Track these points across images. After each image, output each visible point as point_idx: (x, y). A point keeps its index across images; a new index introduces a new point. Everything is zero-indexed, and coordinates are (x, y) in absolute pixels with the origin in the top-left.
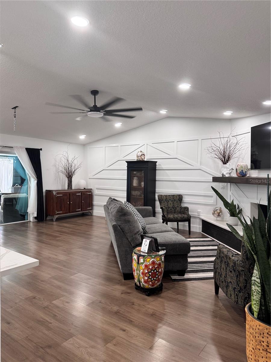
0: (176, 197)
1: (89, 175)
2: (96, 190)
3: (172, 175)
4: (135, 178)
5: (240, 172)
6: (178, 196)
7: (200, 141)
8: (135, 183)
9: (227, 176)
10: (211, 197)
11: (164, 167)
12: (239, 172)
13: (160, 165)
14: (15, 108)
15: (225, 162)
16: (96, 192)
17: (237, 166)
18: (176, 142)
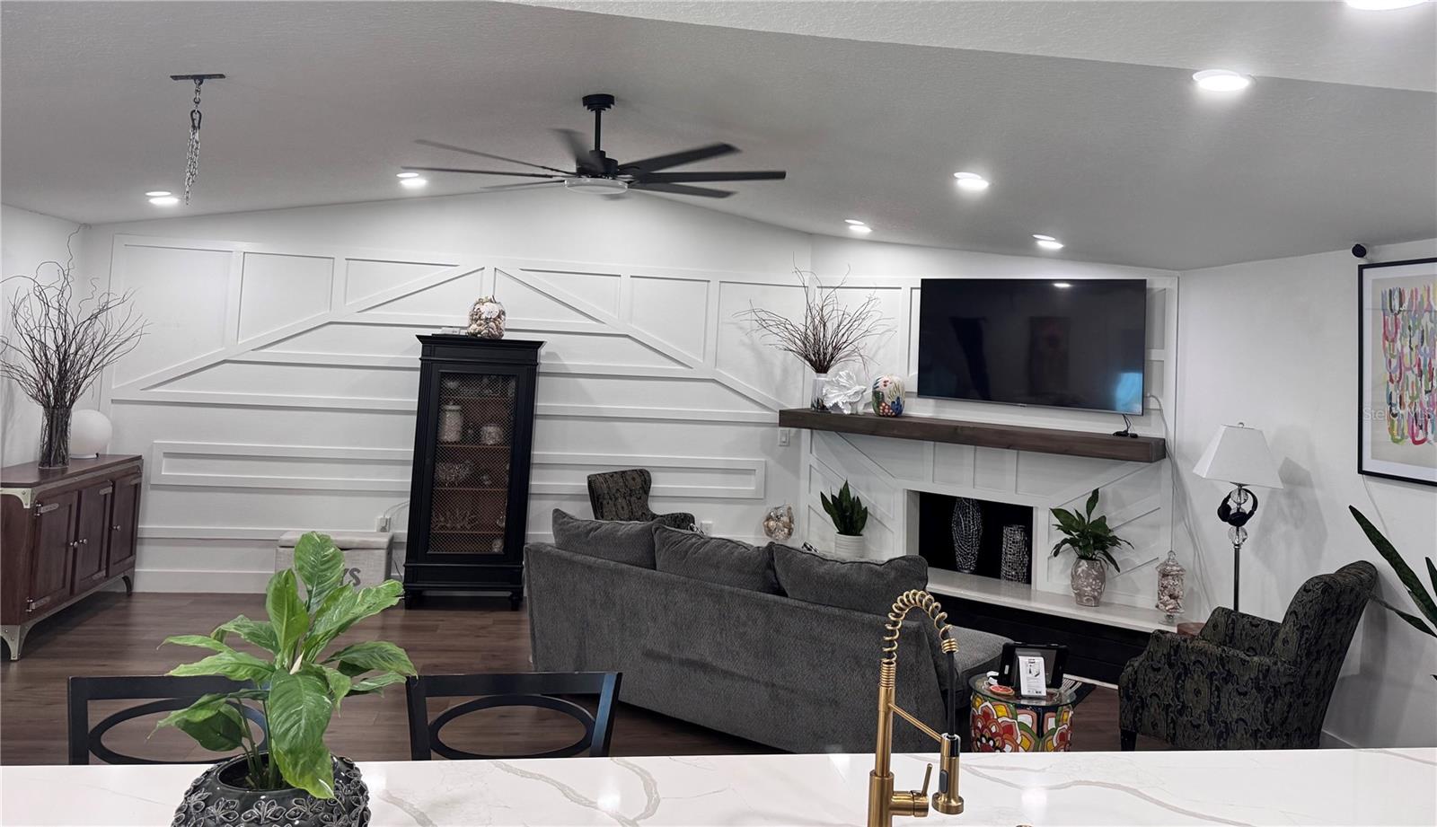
0: (634, 479)
1: (113, 387)
2: (165, 461)
3: (605, 399)
4: (450, 407)
5: (893, 402)
6: (636, 476)
7: (714, 285)
8: (451, 428)
9: (846, 412)
10: (750, 474)
11: (572, 363)
12: (890, 404)
13: (552, 355)
14: (200, 79)
15: (821, 366)
16: (163, 473)
17: (881, 384)
18: (626, 277)
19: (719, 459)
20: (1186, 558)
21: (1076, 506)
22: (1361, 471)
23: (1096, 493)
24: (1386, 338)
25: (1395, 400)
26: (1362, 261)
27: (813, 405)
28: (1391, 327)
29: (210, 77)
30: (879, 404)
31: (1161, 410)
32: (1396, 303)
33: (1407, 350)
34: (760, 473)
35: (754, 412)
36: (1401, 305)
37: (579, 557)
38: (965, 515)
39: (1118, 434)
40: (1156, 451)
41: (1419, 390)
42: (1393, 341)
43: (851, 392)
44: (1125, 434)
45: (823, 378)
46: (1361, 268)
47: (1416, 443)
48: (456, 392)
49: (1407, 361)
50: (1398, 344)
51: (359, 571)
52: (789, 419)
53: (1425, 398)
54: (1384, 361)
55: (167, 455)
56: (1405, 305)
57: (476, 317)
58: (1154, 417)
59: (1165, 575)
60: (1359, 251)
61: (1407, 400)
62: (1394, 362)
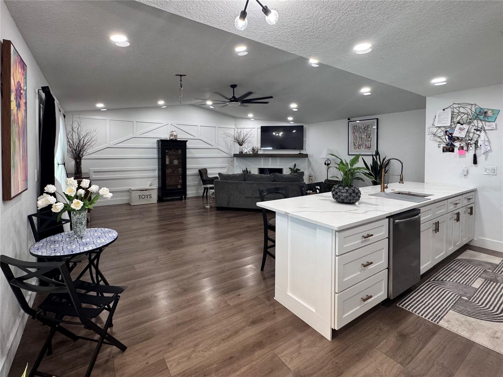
2: (93, 174)
4: (167, 156)
7: (217, 128)
8: (167, 161)
9: (247, 153)
10: (225, 168)
11: (191, 146)
12: (256, 151)
14: (181, 76)
15: (241, 145)
16: (93, 177)
17: (254, 147)
18: (199, 126)
19: (219, 165)
20: (312, 173)
21: (292, 167)
22: (348, 155)
23: (295, 164)
24: (353, 133)
25: (355, 142)
26: (349, 121)
27: (239, 153)
28: (354, 131)
29: (183, 75)
30: (254, 151)
31: (305, 149)
32: (355, 127)
33: (357, 135)
34: (227, 168)
35: (225, 155)
36: (356, 127)
37: (228, 181)
38: (267, 172)
39: (299, 153)
40: (306, 156)
41: (359, 141)
42: (355, 133)
43: (248, 149)
44: (300, 153)
45: (241, 147)
46: (349, 122)
47: (359, 149)
48: (167, 152)
49: (357, 136)
50: (356, 134)
51: (151, 195)
52: (235, 155)
53: (361, 142)
54: (353, 137)
55: (94, 172)
56: (357, 128)
57: (171, 135)
58: (304, 150)
59: (310, 177)
60: (349, 119)
61: (357, 142)
62: (355, 137)
